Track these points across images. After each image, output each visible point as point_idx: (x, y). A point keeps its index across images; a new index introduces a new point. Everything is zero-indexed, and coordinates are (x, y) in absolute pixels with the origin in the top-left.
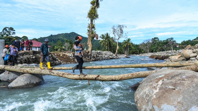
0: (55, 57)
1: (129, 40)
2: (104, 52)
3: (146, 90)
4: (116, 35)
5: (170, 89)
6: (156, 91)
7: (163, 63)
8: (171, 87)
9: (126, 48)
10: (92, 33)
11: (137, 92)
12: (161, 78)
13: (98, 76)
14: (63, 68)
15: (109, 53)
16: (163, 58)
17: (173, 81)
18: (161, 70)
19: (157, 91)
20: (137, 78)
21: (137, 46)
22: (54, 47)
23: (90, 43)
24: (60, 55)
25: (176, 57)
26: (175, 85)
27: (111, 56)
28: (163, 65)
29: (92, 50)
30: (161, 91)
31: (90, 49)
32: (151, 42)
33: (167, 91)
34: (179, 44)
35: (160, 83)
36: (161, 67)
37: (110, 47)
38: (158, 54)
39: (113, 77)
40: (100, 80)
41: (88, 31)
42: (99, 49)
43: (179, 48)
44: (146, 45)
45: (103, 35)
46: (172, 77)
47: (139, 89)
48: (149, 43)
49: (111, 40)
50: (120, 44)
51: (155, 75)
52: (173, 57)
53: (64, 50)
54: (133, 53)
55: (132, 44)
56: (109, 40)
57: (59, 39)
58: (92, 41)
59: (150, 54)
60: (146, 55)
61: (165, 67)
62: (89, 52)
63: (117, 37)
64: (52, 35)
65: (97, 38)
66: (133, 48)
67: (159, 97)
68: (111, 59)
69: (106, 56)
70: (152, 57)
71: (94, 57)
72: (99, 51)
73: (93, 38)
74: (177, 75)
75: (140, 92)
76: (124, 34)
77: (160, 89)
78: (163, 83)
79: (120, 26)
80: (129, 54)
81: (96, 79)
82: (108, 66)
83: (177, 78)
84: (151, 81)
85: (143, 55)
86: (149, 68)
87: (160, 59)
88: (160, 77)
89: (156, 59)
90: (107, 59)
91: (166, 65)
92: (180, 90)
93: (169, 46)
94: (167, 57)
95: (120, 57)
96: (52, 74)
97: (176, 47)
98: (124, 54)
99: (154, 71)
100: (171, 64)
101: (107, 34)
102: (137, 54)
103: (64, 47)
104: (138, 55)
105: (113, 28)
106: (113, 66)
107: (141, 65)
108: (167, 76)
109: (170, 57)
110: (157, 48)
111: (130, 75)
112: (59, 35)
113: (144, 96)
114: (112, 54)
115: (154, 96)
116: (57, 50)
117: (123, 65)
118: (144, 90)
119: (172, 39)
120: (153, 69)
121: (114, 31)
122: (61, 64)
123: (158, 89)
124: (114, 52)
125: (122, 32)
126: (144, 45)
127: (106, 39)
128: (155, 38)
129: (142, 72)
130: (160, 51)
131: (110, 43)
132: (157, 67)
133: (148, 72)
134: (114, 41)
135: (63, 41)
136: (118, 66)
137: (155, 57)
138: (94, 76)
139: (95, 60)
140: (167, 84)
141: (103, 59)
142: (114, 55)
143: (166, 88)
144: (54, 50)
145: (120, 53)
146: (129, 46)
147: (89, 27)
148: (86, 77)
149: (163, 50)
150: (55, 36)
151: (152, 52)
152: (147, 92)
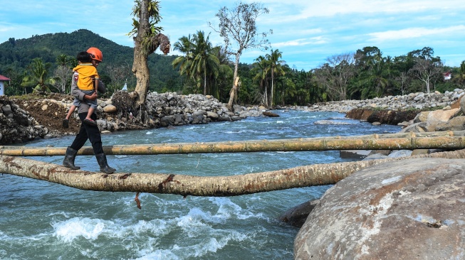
0: (24, 113)
1: (275, 55)
2: (191, 98)
3: (337, 228)
4: (232, 41)
5: (419, 224)
6: (368, 233)
7: (395, 137)
8: (423, 219)
9: (264, 84)
10: (149, 33)
11: (303, 234)
12: (387, 189)
13: (170, 179)
14: (51, 151)
15: (204, 102)
16: (394, 120)
17: (433, 197)
18: (386, 159)
19: (376, 230)
20: (305, 185)
21: (304, 75)
22: (20, 79)
23: (143, 66)
24: (39, 107)
25: (443, 116)
26: (438, 211)
27: (215, 109)
28: (397, 143)
29: (149, 89)
30: (388, 232)
31: (140, 88)
32: (352, 61)
33: (408, 232)
34: (453, 71)
35: (386, 203)
36: (388, 150)
37: (211, 78)
38: (375, 104)
39: (221, 182)
40: (177, 192)
41: (136, 24)
42: (171, 87)
43: (453, 85)
44: (335, 73)
45: (184, 39)
46: (430, 185)
47: (310, 224)
48: (344, 65)
49: (213, 57)
50: (243, 69)
51: (367, 175)
52: (431, 114)
53: (53, 89)
54: (290, 101)
55: (286, 68)
56: (205, 57)
57: (36, 55)
58: (147, 59)
59: (350, 105)
60: (335, 106)
61: (404, 148)
62: (136, 98)
63: (235, 47)
64: (12, 40)
65: (166, 50)
66: (289, 82)
67: (382, 254)
68: (214, 120)
69: (196, 112)
70: (355, 114)
71: (155, 114)
72: (171, 95)
73: (153, 49)
74: (447, 178)
75: (314, 236)
76: (258, 37)
77: (386, 224)
78: (395, 205)
79: (244, 8)
80: (277, 104)
81: (160, 190)
82: (203, 145)
83: (447, 188)
84: (354, 199)
85: (324, 108)
86: (346, 153)
87: (384, 122)
88: (385, 182)
89: (371, 120)
90: (201, 122)
91: (405, 141)
92: (458, 228)
93: (417, 76)
94: (409, 115)
95: (242, 114)
96: (15, 170)
97: (441, 80)
98: (257, 103)
99: (363, 163)
100: (425, 139)
101: (201, 35)
102: (302, 103)
103: (53, 82)
104: (306, 109)
105: (221, 15)
106: (219, 145)
107: (317, 140)
108: (409, 181)
109: (421, 116)
110: (374, 84)
111: (279, 176)
112: (36, 39)
113: (330, 250)
114: (216, 103)
115: (365, 250)
116: (29, 90)
117: (255, 143)
118: (330, 229)
119: (427, 51)
120: (360, 158)
121: (225, 25)
122: (41, 136)
123: (377, 225)
124: (224, 98)
125: (251, 27)
126: (326, 72)
127: (195, 53)
128: (368, 49)
129: (323, 166)
130: (384, 93)
131: (209, 66)
132: (375, 149)
133: (342, 166)
134: (222, 59)
135: (50, 60)
136: (237, 145)
137: (367, 115)
138: (156, 179)
139: (158, 126)
140: (411, 207)
141: (186, 122)
142: (224, 108)
143: (408, 221)
144: (21, 91)
145: (246, 99)
146: (277, 75)
147: (138, 11)
148: (129, 181)
149: (396, 92)
150: (23, 42)
151: (357, 96)
152: (339, 235)
